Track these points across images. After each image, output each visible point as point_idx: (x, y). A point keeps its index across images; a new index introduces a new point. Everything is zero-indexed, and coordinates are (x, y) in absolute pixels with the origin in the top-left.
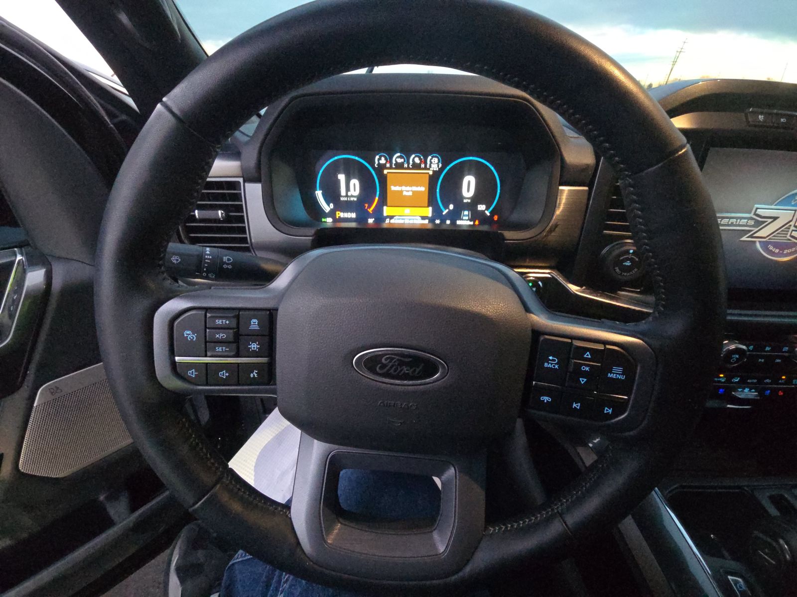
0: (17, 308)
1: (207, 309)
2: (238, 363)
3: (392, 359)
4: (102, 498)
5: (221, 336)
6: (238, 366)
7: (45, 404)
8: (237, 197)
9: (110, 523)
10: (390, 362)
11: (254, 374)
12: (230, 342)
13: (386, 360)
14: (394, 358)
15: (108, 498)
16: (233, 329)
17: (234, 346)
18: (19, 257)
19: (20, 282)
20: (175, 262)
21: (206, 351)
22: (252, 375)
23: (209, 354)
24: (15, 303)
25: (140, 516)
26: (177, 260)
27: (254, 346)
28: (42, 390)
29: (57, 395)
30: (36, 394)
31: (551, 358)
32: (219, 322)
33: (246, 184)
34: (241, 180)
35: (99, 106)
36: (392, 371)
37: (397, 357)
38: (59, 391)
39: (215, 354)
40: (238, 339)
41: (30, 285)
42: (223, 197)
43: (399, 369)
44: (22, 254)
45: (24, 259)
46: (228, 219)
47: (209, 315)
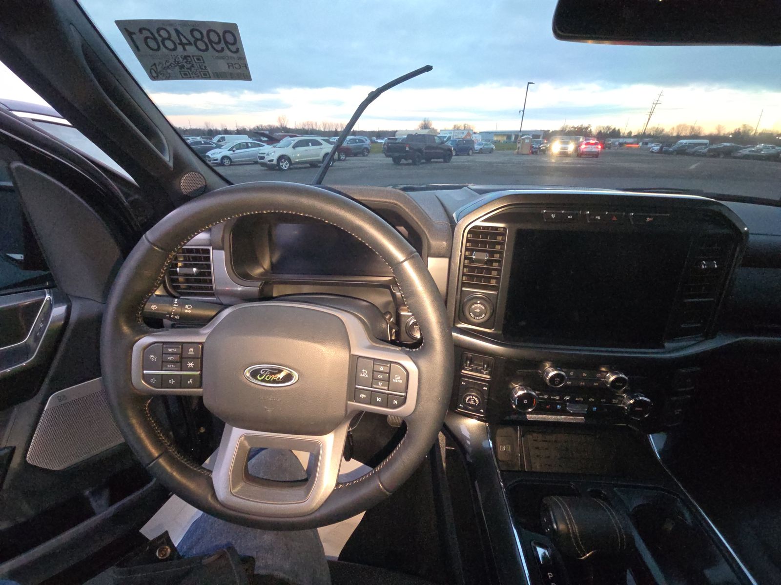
0: (42, 334)
1: (164, 343)
2: (181, 375)
3: (266, 371)
4: (87, 493)
5: (171, 358)
6: (181, 377)
7: (53, 409)
8: (208, 259)
9: (91, 513)
10: (265, 373)
11: (190, 381)
12: (177, 362)
13: (263, 371)
14: (267, 371)
15: (93, 493)
16: (179, 354)
17: (179, 364)
18: (48, 297)
19: (47, 314)
20: (154, 309)
21: (162, 367)
22: (189, 382)
23: (164, 369)
24: (41, 331)
25: (118, 508)
26: (155, 308)
27: (191, 364)
28: (52, 398)
29: (63, 402)
30: (47, 400)
31: (363, 370)
32: (170, 350)
33: (214, 251)
34: (210, 248)
35: (119, 192)
36: (266, 378)
37: (269, 370)
38: (65, 399)
39: (167, 369)
40: (181, 360)
41: (54, 316)
42: (200, 259)
43: (270, 377)
44: (50, 294)
45: (51, 298)
46: (199, 274)
47: (164, 346)
